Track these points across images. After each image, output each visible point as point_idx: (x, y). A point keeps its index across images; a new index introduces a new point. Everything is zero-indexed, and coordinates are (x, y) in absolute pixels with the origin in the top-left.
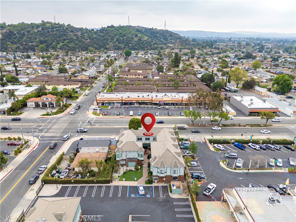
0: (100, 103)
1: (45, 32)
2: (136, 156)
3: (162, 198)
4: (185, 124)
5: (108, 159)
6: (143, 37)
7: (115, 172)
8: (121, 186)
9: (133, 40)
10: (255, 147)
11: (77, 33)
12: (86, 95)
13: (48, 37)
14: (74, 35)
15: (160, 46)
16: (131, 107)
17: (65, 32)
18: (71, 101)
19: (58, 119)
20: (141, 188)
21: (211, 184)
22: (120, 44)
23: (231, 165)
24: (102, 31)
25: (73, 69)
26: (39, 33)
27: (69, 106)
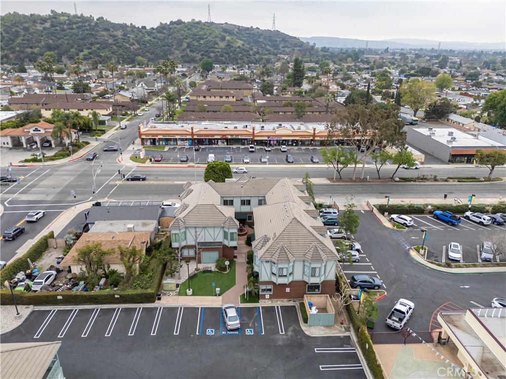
0: (147, 140)
1: (56, 30)
2: (220, 238)
3: (284, 337)
4: (324, 177)
5: (155, 246)
6: (236, 41)
7: (170, 275)
8: (181, 308)
9: (216, 46)
10: (481, 218)
11: (115, 33)
12: (122, 129)
13: (63, 38)
14: (111, 36)
15: (266, 57)
16: (212, 148)
17: (93, 30)
18: (89, 137)
19: (57, 169)
20: (232, 313)
21: (402, 300)
22: (193, 53)
23: (436, 257)
24: (161, 30)
25: (103, 88)
26: (45, 32)
27: (84, 146)
